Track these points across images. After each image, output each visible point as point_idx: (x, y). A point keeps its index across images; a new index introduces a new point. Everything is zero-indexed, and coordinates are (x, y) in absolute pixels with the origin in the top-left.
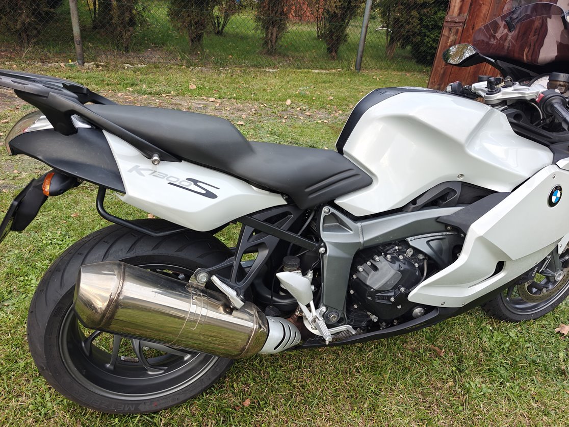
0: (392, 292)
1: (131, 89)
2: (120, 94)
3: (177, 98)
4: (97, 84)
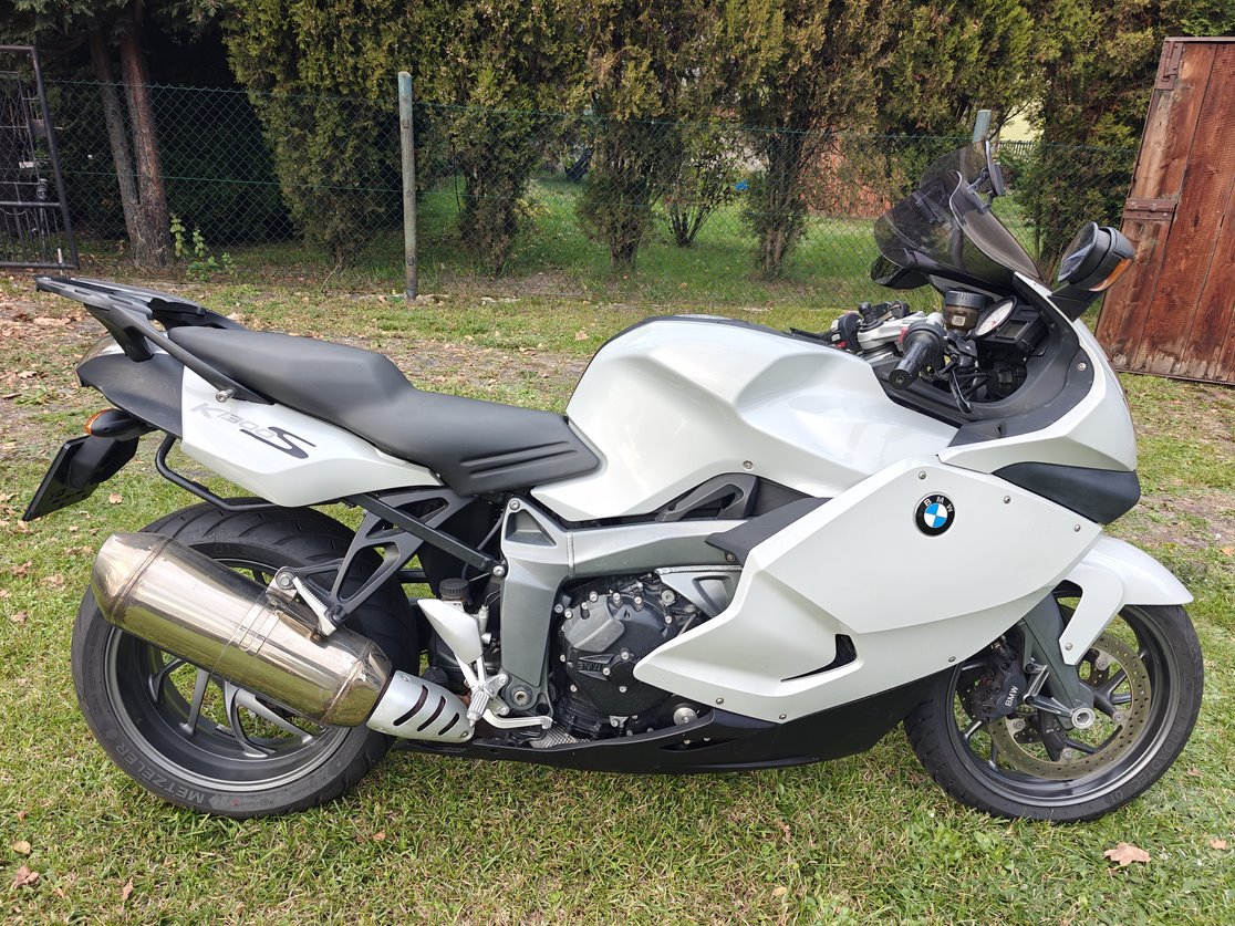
0: (606, 658)
1: (470, 338)
2: (447, 346)
3: (543, 354)
4: (419, 329)
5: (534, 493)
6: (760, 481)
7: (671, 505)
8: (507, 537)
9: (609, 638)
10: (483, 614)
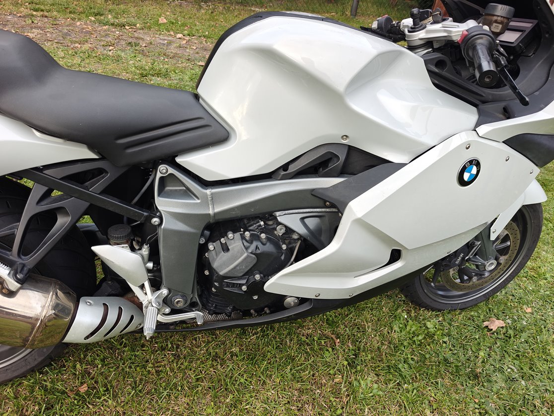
0: (245, 279)
1: (93, 19)
2: (78, 23)
3: (141, 31)
5: (179, 160)
6: (351, 149)
7: (285, 167)
8: (159, 195)
9: (246, 267)
10: (145, 251)
